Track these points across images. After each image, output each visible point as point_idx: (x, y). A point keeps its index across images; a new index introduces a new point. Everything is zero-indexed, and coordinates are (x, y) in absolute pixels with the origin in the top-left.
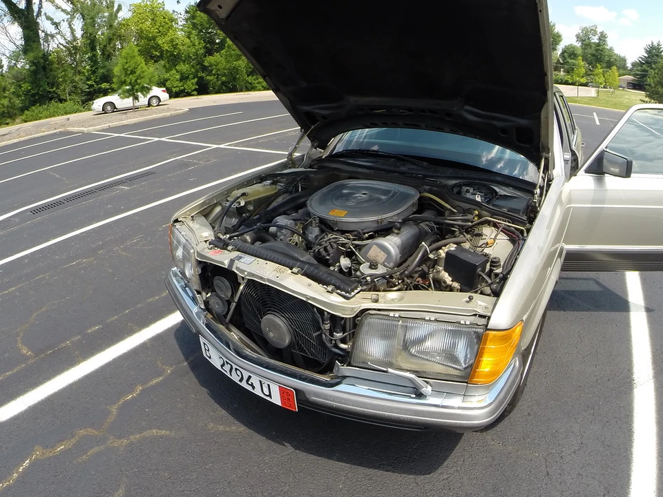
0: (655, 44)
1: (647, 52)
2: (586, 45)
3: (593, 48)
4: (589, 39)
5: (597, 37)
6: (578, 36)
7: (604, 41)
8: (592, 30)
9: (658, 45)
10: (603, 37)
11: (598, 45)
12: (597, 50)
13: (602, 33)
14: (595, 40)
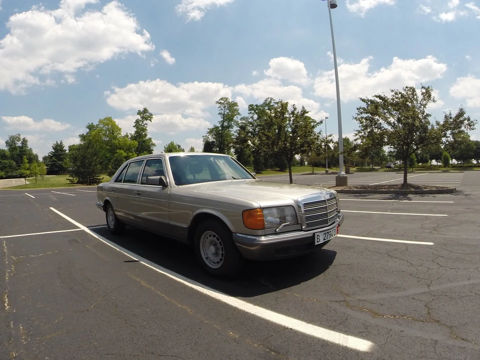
0: (59, 143)
1: (54, 149)
2: (12, 148)
3: (18, 150)
4: (15, 143)
5: (20, 142)
6: (7, 142)
7: (26, 144)
8: (17, 137)
9: (61, 143)
10: (25, 142)
11: (21, 148)
12: (21, 151)
13: (24, 139)
14: (19, 144)
